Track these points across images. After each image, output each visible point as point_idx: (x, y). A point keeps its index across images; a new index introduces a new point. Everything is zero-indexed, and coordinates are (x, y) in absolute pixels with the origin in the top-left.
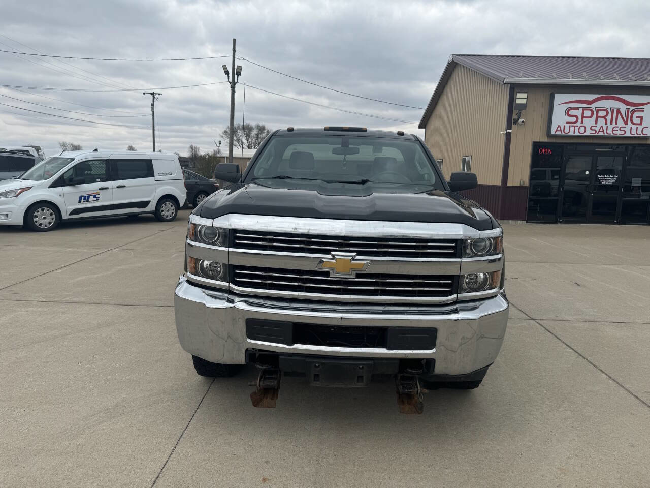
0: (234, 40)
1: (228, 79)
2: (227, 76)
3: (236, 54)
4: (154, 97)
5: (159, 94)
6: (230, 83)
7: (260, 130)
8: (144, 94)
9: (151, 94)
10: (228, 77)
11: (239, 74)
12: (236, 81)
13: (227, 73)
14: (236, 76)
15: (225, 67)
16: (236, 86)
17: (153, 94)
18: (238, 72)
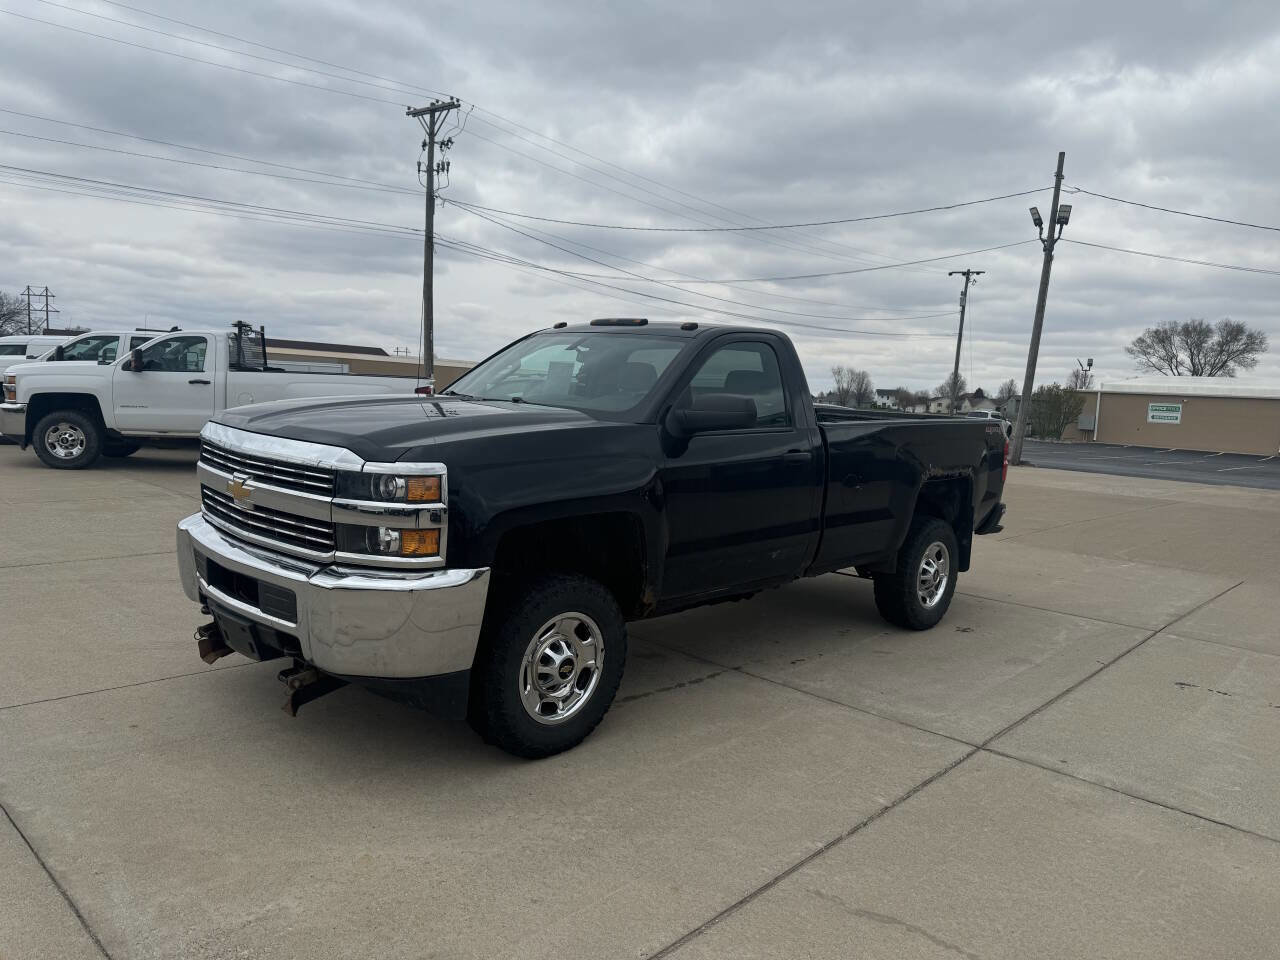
0: (1062, 155)
1: (1041, 234)
2: (1038, 229)
3: (1063, 182)
4: (968, 279)
5: (978, 273)
6: (1043, 241)
7: (1229, 333)
8: (950, 274)
9: (964, 274)
10: (1041, 229)
11: (1064, 221)
12: (1056, 236)
13: (1038, 222)
14: (1058, 227)
15: (1034, 211)
16: (1056, 246)
17: (967, 274)
18: (1061, 217)
